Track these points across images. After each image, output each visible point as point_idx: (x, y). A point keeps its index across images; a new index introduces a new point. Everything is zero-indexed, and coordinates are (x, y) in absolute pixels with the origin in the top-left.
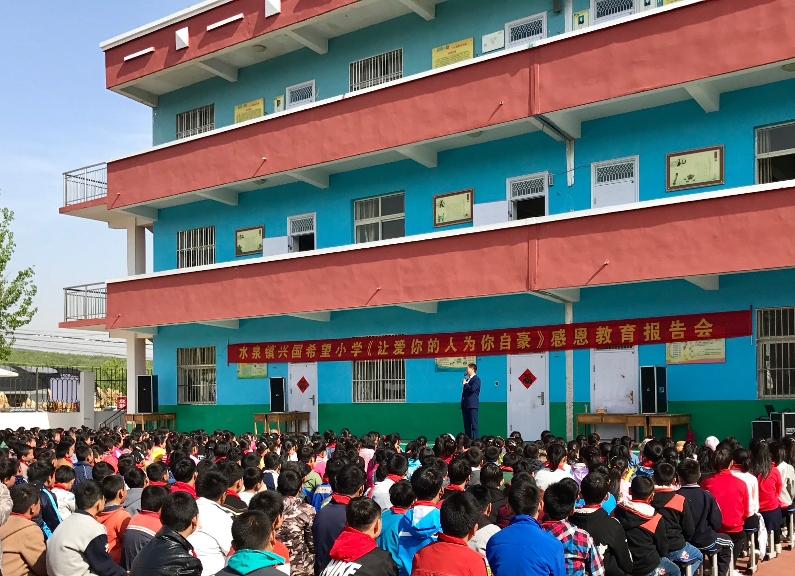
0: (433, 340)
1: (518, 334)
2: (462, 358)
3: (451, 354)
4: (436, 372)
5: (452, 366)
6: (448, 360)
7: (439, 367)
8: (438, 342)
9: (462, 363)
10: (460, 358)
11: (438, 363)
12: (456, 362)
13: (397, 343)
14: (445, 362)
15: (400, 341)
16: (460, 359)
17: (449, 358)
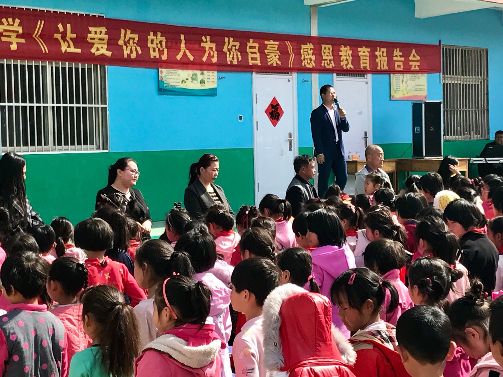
0: (155, 35)
1: (266, 42)
2: (198, 72)
3: (185, 64)
4: (159, 94)
5: (183, 86)
6: (179, 75)
7: (165, 85)
8: (164, 39)
9: (199, 81)
10: (195, 72)
11: (164, 79)
12: (190, 80)
13: (93, 32)
14: (173, 77)
15: (98, 29)
16: (196, 75)
17: (180, 71)
